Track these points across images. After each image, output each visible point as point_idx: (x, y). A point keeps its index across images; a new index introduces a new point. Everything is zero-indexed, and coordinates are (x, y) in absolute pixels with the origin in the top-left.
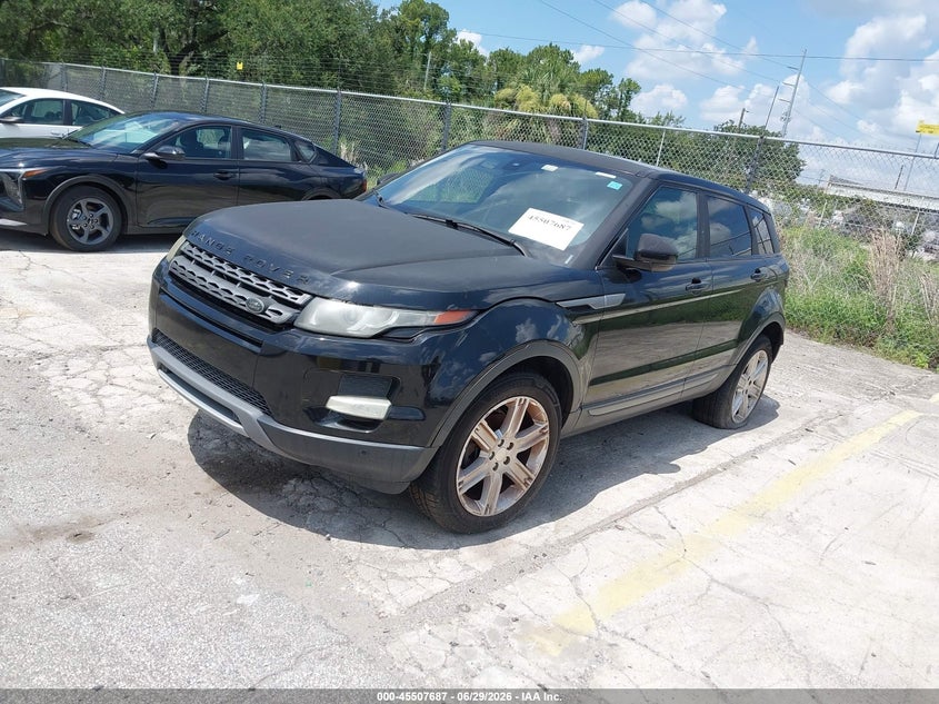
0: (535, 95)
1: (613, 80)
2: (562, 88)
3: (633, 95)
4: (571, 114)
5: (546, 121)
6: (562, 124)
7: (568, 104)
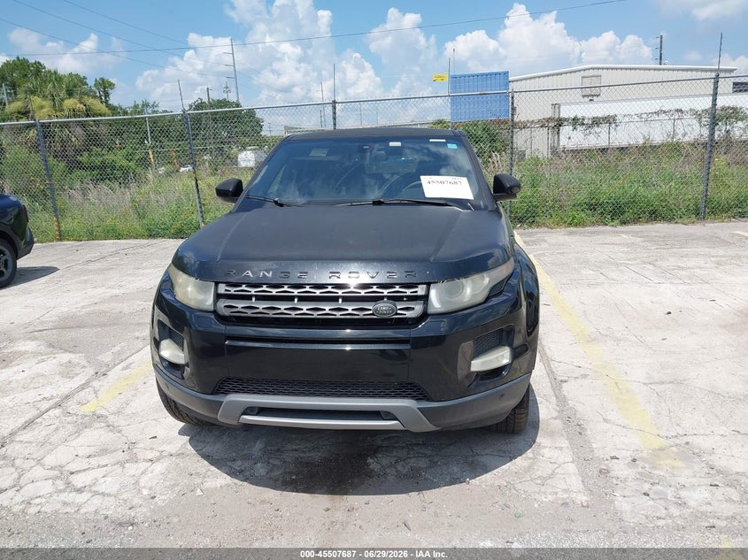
0: (47, 103)
1: (88, 81)
2: (70, 94)
3: (110, 91)
4: (88, 116)
5: (66, 125)
6: (83, 125)
7: (82, 106)
